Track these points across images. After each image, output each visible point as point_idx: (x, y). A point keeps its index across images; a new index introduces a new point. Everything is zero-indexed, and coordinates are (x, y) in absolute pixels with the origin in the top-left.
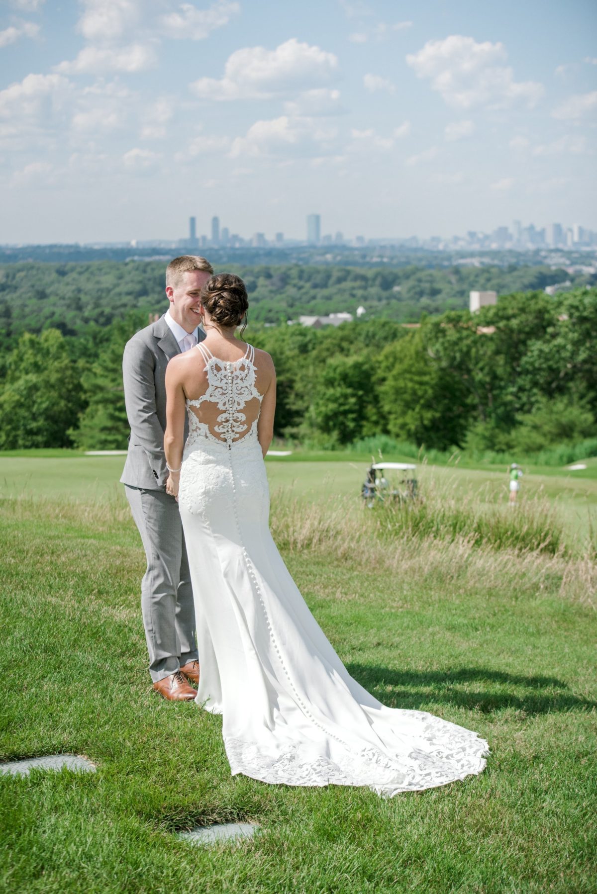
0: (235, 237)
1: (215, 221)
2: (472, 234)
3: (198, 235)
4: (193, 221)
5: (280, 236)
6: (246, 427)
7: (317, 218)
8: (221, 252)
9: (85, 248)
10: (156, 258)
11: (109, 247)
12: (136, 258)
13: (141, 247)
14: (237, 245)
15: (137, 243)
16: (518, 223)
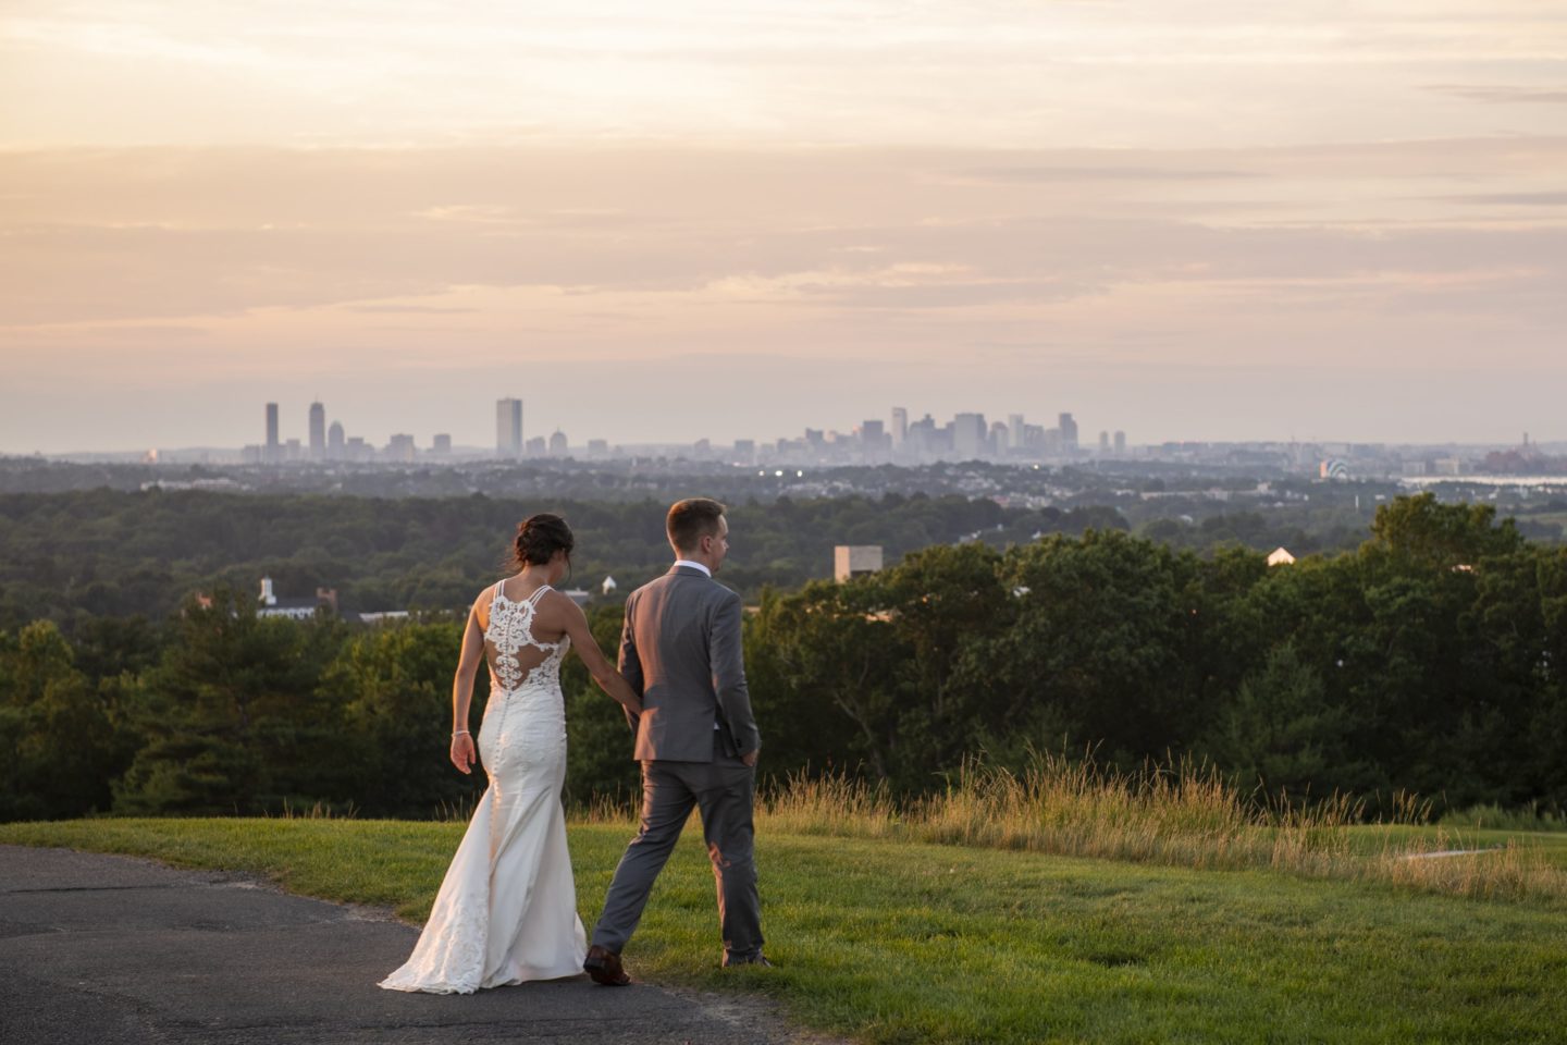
0: (357, 442)
1: (317, 411)
2: (814, 436)
3: (283, 438)
4: (272, 410)
5: (442, 440)
6: (520, 675)
7: (517, 406)
8: (330, 472)
9: (57, 463)
10: (202, 483)
11: (104, 461)
12: (162, 484)
13: (167, 461)
14: (362, 458)
15: (160, 453)
16: (900, 413)
